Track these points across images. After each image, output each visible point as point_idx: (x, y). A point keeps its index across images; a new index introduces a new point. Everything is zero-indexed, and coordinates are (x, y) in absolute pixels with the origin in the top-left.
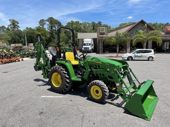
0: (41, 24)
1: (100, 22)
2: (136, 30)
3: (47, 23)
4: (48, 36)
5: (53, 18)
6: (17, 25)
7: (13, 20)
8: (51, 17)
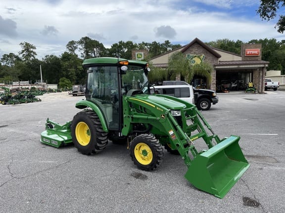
0: (70, 48)
1: (168, 41)
2: (189, 55)
3: (80, 46)
4: (81, 67)
5: (89, 38)
6: (32, 51)
7: (27, 44)
8: (86, 37)
